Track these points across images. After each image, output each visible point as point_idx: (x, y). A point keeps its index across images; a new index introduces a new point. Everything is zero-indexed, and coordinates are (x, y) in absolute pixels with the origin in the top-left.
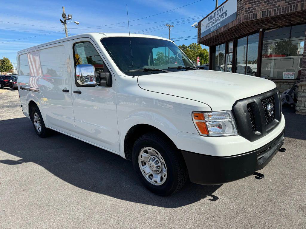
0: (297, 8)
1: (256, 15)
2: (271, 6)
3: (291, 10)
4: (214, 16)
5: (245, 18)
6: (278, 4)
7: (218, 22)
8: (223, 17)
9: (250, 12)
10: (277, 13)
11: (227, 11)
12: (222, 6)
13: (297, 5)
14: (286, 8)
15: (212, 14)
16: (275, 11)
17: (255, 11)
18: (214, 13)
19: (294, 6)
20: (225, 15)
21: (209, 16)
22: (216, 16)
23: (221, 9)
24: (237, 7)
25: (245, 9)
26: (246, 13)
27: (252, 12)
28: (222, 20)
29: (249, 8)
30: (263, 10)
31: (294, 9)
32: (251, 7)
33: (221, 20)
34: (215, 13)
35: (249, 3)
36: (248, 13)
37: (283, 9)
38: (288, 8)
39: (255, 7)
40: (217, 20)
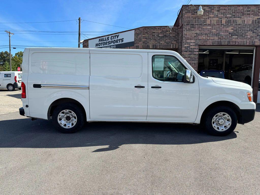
0: (170, 46)
1: (149, 46)
2: (157, 42)
3: (168, 47)
4: (106, 39)
5: (143, 47)
6: (161, 42)
7: (112, 44)
8: (118, 42)
9: (146, 44)
10: (161, 47)
11: (123, 39)
12: (118, 34)
13: (170, 45)
14: (165, 45)
15: (105, 37)
16: (160, 46)
17: (148, 44)
18: (107, 37)
19: (169, 45)
20: (121, 41)
21: (101, 38)
22: (110, 40)
23: (115, 36)
24: (135, 38)
25: (143, 41)
26: (143, 44)
27: (147, 44)
28: (117, 44)
29: (145, 41)
30: (153, 44)
31: (169, 46)
32: (146, 41)
33: (115, 44)
34: (109, 37)
35: (145, 38)
36: (145, 44)
37: (164, 46)
38: (166, 46)
39: (149, 41)
40: (111, 43)
